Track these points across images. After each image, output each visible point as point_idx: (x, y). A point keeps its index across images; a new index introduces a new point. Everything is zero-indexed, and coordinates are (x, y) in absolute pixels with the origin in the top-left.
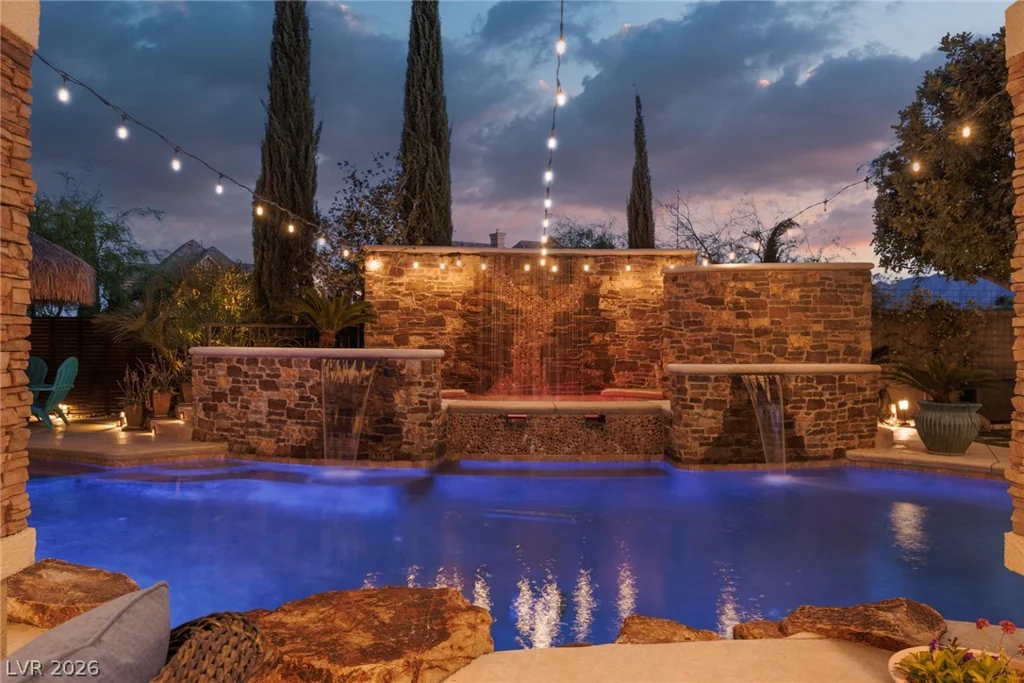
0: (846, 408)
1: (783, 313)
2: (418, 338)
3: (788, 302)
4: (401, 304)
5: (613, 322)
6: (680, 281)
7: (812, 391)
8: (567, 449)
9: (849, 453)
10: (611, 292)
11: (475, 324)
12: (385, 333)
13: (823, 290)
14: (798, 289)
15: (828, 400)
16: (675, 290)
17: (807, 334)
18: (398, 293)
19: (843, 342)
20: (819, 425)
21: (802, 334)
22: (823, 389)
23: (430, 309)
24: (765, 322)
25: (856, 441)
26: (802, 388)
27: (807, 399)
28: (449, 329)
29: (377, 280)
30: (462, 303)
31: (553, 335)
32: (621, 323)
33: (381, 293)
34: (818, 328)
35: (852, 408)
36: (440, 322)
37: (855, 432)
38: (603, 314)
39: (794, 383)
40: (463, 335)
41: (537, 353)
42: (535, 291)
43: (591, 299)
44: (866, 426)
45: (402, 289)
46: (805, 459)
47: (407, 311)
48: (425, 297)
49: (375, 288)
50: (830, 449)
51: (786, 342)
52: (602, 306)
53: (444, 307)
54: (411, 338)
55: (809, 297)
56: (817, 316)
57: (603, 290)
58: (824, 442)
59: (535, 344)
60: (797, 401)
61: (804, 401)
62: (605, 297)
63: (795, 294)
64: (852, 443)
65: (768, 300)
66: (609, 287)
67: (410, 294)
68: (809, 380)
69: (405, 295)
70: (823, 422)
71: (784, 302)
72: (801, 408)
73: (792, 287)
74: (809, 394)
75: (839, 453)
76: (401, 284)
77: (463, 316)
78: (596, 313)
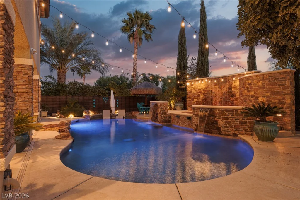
0: (239, 121)
1: (257, 90)
3: (259, 86)
4: (193, 92)
5: (235, 94)
7: (224, 114)
8: (186, 125)
9: (239, 135)
10: (235, 86)
11: (205, 96)
12: (190, 98)
13: (270, 81)
14: (261, 81)
15: (230, 117)
17: (264, 97)
18: (192, 89)
19: (278, 99)
20: (227, 125)
21: (263, 97)
22: (228, 114)
23: (198, 93)
24: (253, 93)
25: (244, 132)
26: (220, 113)
27: (222, 116)
28: (201, 97)
29: (189, 87)
30: (203, 91)
31: (222, 98)
33: (189, 90)
34: (268, 94)
35: (241, 121)
36: (199, 96)
37: (243, 129)
38: (233, 92)
39: (218, 111)
40: (204, 99)
42: (218, 87)
43: (230, 88)
44: (248, 128)
45: (193, 89)
46: (222, 134)
47: (194, 94)
48: (197, 90)
50: (232, 132)
51: (258, 100)
52: (233, 90)
53: (200, 92)
54: (195, 99)
55: (265, 84)
56: (268, 90)
57: (233, 85)
58: (229, 130)
59: (218, 101)
60: (219, 117)
61: (221, 117)
62: (233, 87)
63: (260, 83)
64: (242, 133)
65: (253, 86)
66: (234, 84)
67: (194, 90)
68: (222, 111)
69: (193, 90)
70: (228, 124)
71: (257, 86)
72: (220, 119)
73: (259, 81)
74: (223, 115)
75: (235, 135)
76: (192, 88)
77: (204, 94)
78: (231, 92)
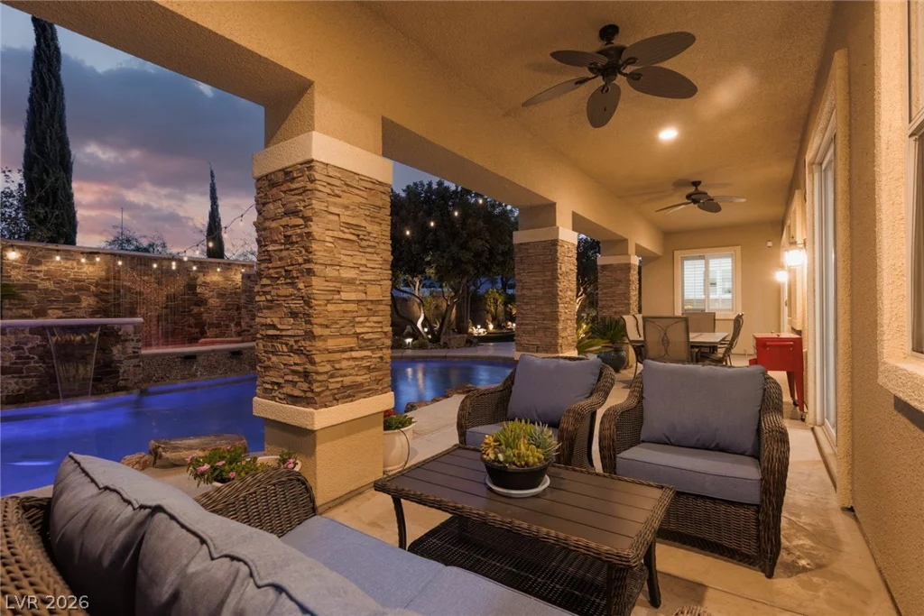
2: (56, 311)
4: (40, 286)
5: (206, 300)
6: (253, 278)
8: (220, 372)
10: (204, 282)
11: (107, 301)
12: (24, 308)
16: (249, 284)
18: (37, 277)
23: (66, 290)
28: (84, 304)
29: (14, 267)
30: (96, 287)
31: (166, 308)
33: (20, 277)
36: (76, 300)
38: (199, 295)
40: (97, 309)
41: (154, 320)
42: (153, 280)
43: (191, 287)
45: (41, 275)
47: (46, 291)
48: (63, 282)
49: (13, 273)
52: (198, 290)
53: (79, 289)
54: (50, 311)
57: (199, 281)
62: (200, 285)
66: (203, 279)
67: (49, 279)
69: (43, 280)
76: (39, 272)
77: (96, 296)
78: (196, 294)
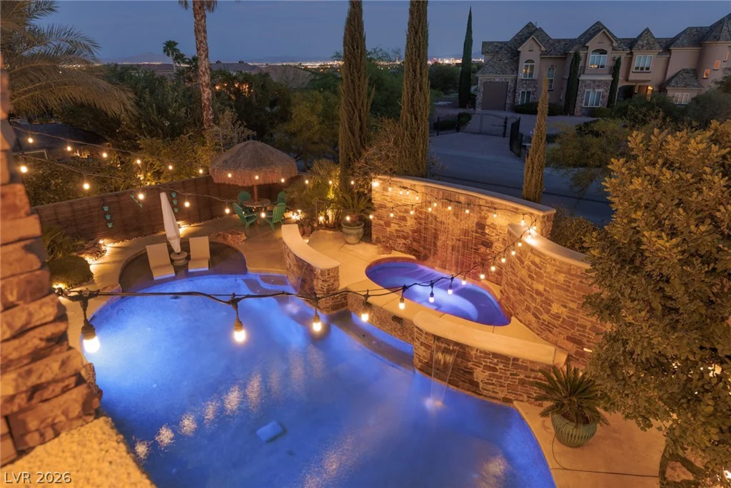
0: (518, 377)
1: (551, 286)
2: (395, 225)
3: (556, 281)
4: (388, 206)
5: (492, 242)
7: (489, 360)
9: (515, 403)
10: (493, 224)
11: (420, 224)
12: (380, 219)
13: (581, 282)
14: (564, 275)
15: (500, 369)
17: (565, 307)
18: (386, 200)
19: (591, 322)
20: (492, 380)
21: (562, 305)
22: (498, 361)
23: (400, 211)
24: (541, 288)
25: (525, 397)
26: (481, 357)
27: (484, 363)
28: (409, 224)
29: (377, 192)
30: (415, 211)
31: (459, 240)
32: (496, 244)
33: (379, 199)
34: (573, 306)
35: (522, 379)
36: (404, 219)
37: (524, 393)
38: (487, 236)
39: (475, 352)
40: (415, 229)
41: (450, 248)
42: (451, 213)
43: (481, 226)
44: (535, 393)
45: (388, 198)
46: (480, 395)
47: (391, 210)
48: (398, 205)
49: (377, 195)
50: (501, 395)
51: (551, 306)
52: (487, 231)
53: (406, 211)
54: (392, 224)
55: (570, 283)
56: (574, 297)
57: (488, 222)
58: (495, 390)
59: (449, 243)
60: (477, 362)
61: (481, 364)
63: (561, 278)
64: (521, 398)
65: (545, 275)
66: (492, 220)
67: (391, 202)
68: (485, 353)
69: (389, 202)
70: (495, 379)
71: (553, 280)
72: (479, 367)
73: (560, 272)
74: (486, 362)
75: (506, 400)
76: (387, 196)
77: (416, 219)
78: (484, 234)
